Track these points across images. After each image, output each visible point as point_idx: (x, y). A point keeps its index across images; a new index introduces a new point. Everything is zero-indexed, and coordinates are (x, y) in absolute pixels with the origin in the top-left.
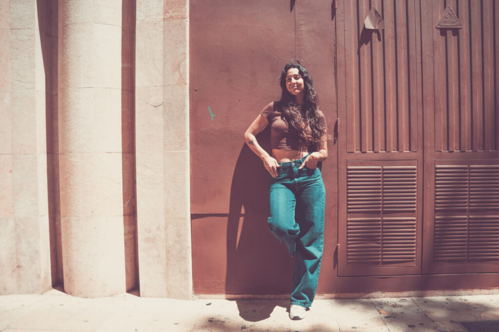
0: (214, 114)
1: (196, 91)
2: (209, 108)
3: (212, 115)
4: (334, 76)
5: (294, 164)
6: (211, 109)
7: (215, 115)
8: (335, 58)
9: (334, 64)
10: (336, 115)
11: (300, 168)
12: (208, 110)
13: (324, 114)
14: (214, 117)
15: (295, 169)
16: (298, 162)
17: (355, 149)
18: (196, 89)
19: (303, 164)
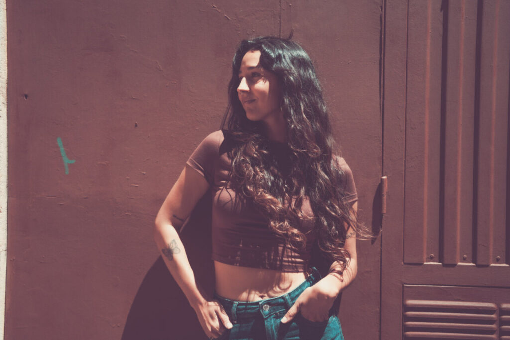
0: (70, 158)
1: (26, 96)
2: (60, 142)
3: (66, 161)
4: (377, 66)
5: (267, 309)
6: (64, 145)
7: (73, 161)
8: (382, 21)
9: (378, 37)
10: (380, 167)
11: (285, 320)
12: (57, 147)
13: (350, 165)
14: (70, 165)
15: (271, 323)
16: (279, 304)
17: (425, 257)
18: (26, 93)
19: (293, 310)
